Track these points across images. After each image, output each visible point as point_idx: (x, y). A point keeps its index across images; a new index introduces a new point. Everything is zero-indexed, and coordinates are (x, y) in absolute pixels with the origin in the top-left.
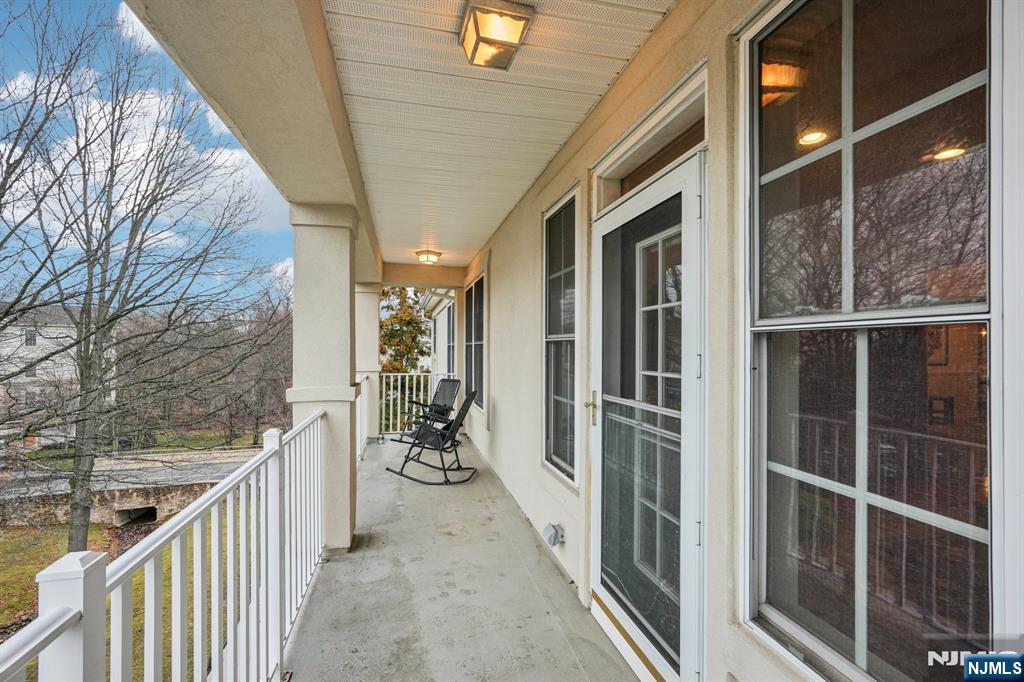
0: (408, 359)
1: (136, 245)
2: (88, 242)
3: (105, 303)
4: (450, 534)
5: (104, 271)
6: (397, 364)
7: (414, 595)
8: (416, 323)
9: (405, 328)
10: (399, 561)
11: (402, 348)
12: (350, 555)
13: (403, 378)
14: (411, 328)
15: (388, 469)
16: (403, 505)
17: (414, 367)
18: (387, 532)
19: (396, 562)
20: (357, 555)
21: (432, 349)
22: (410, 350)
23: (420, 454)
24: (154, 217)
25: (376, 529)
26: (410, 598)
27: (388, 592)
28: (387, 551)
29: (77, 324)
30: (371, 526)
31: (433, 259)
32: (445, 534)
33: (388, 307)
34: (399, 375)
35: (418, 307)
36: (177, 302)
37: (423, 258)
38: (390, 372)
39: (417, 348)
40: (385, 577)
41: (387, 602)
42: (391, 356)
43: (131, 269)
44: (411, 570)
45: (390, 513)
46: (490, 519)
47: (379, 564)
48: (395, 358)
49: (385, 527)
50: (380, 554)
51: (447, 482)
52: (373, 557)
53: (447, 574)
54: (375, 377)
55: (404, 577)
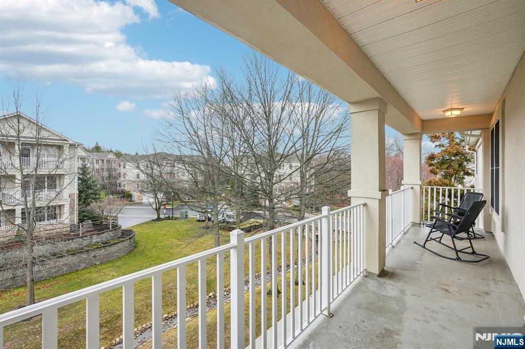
0: (455, 178)
1: (317, 129)
2: (303, 131)
3: (308, 153)
4: (447, 291)
5: (307, 141)
6: (446, 181)
7: (406, 312)
8: (462, 154)
9: (453, 158)
10: (404, 292)
11: (451, 170)
12: (378, 278)
13: (450, 191)
14: (458, 158)
15: (415, 243)
16: (420, 264)
17: (462, 183)
18: (404, 275)
19: (403, 292)
20: (382, 280)
21: (475, 171)
22: (457, 172)
23: (441, 238)
24: (323, 116)
25: (397, 271)
26: (403, 313)
27: (391, 304)
28: (399, 284)
29: (300, 161)
30: (395, 269)
31: (456, 113)
32: (442, 289)
33: (440, 145)
34: (447, 188)
35: (463, 144)
36: (331, 151)
37: (448, 114)
38: (441, 186)
39: (463, 170)
40: (393, 296)
41: (388, 309)
42: (442, 175)
43: (316, 138)
44: (409, 300)
45: (410, 266)
46: (487, 293)
47: (392, 289)
48: (445, 177)
49: (403, 272)
50: (395, 284)
51: (458, 259)
52: (390, 284)
53: (434, 312)
54: (417, 188)
55: (404, 301)
